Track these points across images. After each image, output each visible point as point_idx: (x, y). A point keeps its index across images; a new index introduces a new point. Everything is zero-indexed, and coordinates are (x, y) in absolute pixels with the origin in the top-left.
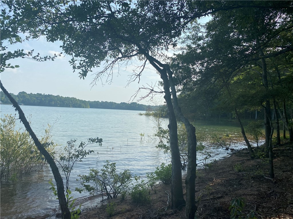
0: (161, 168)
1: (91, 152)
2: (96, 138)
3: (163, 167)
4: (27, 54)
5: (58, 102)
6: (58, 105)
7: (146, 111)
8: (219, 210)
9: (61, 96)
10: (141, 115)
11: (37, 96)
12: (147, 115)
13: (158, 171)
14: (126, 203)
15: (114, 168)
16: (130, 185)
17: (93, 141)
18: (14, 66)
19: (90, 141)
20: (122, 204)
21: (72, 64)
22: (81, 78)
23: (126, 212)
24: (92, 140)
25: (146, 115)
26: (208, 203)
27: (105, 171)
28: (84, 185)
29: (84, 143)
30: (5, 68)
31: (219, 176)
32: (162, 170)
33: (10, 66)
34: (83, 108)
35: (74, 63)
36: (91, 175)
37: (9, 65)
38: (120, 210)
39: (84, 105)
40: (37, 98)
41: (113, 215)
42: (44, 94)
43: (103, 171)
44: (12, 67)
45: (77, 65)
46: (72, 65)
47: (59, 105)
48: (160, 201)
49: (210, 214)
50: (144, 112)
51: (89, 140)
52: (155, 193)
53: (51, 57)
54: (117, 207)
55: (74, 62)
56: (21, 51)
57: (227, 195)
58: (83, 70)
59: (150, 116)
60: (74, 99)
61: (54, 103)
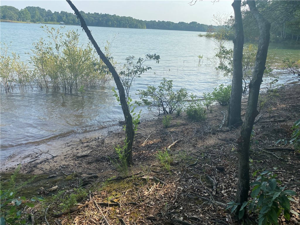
0: (219, 89)
1: (148, 68)
2: (154, 54)
3: (221, 89)
5: (115, 22)
6: (115, 25)
7: (207, 31)
8: (278, 132)
9: (118, 16)
10: (201, 36)
11: (95, 16)
12: (208, 36)
13: (216, 92)
14: (181, 118)
15: (171, 85)
19: (147, 57)
20: (177, 119)
23: (181, 126)
26: (267, 125)
27: (162, 88)
29: (142, 59)
31: (284, 102)
32: (220, 91)
34: (140, 28)
36: (149, 91)
38: (175, 123)
39: (140, 26)
40: (94, 18)
41: (169, 127)
42: (101, 13)
43: (160, 87)
48: (216, 119)
49: (268, 134)
50: (205, 33)
52: (211, 112)
54: (172, 121)
57: (290, 119)
59: (211, 37)
60: (130, 18)
61: (111, 23)
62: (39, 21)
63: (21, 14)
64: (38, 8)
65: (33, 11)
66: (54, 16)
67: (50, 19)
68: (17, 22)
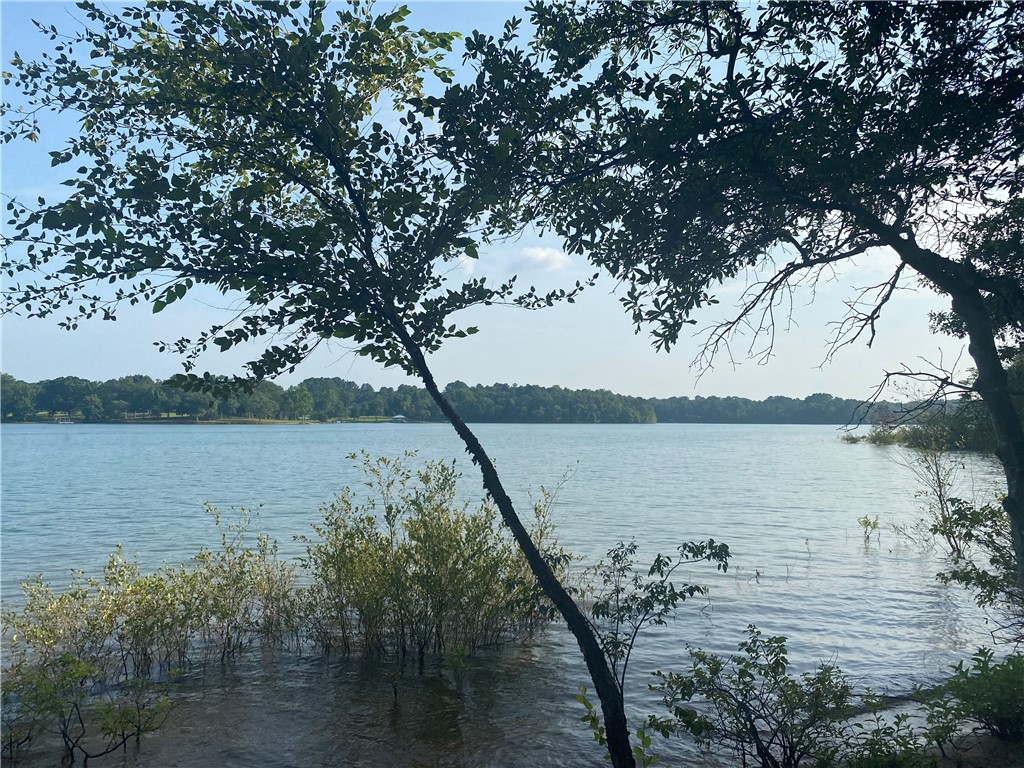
0: (975, 668)
1: (691, 590)
2: (707, 541)
3: (984, 668)
4: (498, 293)
5: (556, 406)
6: (557, 416)
7: (874, 422)
9: (565, 389)
10: (853, 440)
11: (496, 393)
13: (964, 680)
15: (782, 655)
16: (849, 729)
17: (696, 551)
18: (464, 330)
19: (686, 552)
21: (629, 309)
22: (659, 347)
24: (691, 550)
25: (874, 442)
27: (747, 664)
28: (677, 709)
29: (666, 560)
30: (442, 339)
32: (979, 676)
33: (455, 331)
34: (636, 422)
35: (636, 304)
36: (699, 673)
37: (452, 328)
39: (638, 414)
40: (495, 398)
42: (515, 385)
43: (739, 663)
44: (461, 334)
45: (645, 310)
46: (631, 311)
47: (559, 418)
51: (682, 548)
53: (566, 293)
55: (636, 299)
56: (479, 284)
58: (664, 322)
59: (892, 443)
60: (604, 395)
61: (546, 411)
62: (335, 416)
63: (287, 399)
64: (337, 380)
65: (322, 391)
66: (379, 399)
67: (367, 408)
68: (273, 423)
